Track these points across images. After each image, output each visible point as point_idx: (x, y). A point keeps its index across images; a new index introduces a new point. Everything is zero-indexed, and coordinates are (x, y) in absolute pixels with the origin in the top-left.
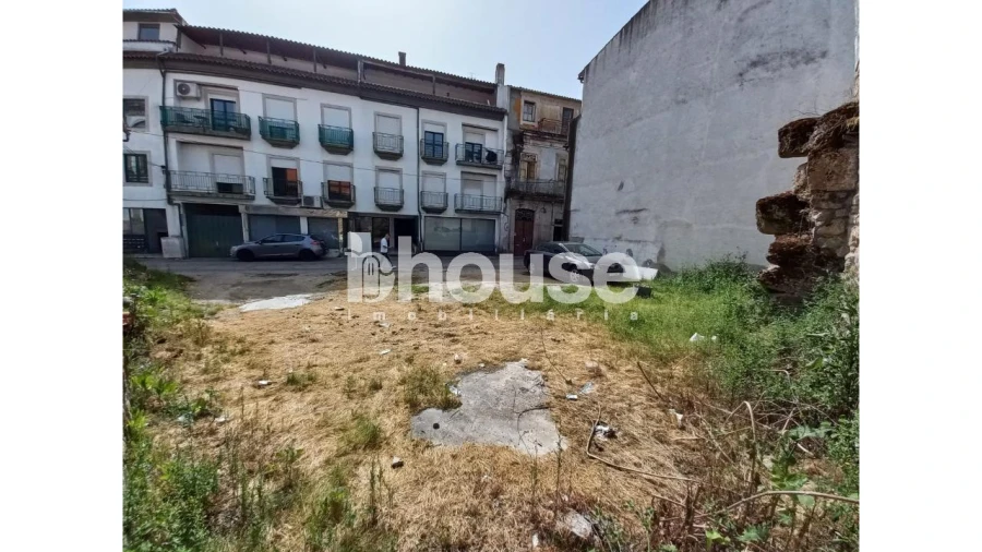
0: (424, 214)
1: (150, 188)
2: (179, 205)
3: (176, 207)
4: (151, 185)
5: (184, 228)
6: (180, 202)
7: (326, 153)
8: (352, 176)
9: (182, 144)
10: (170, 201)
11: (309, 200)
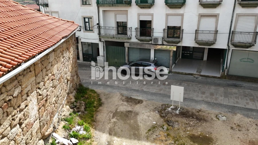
0: (232, 48)
1: (93, 33)
2: (103, 41)
3: (102, 42)
4: (94, 32)
5: (105, 52)
6: (103, 40)
7: (168, 9)
8: (182, 22)
9: (104, 11)
10: (100, 40)
11: (156, 39)
